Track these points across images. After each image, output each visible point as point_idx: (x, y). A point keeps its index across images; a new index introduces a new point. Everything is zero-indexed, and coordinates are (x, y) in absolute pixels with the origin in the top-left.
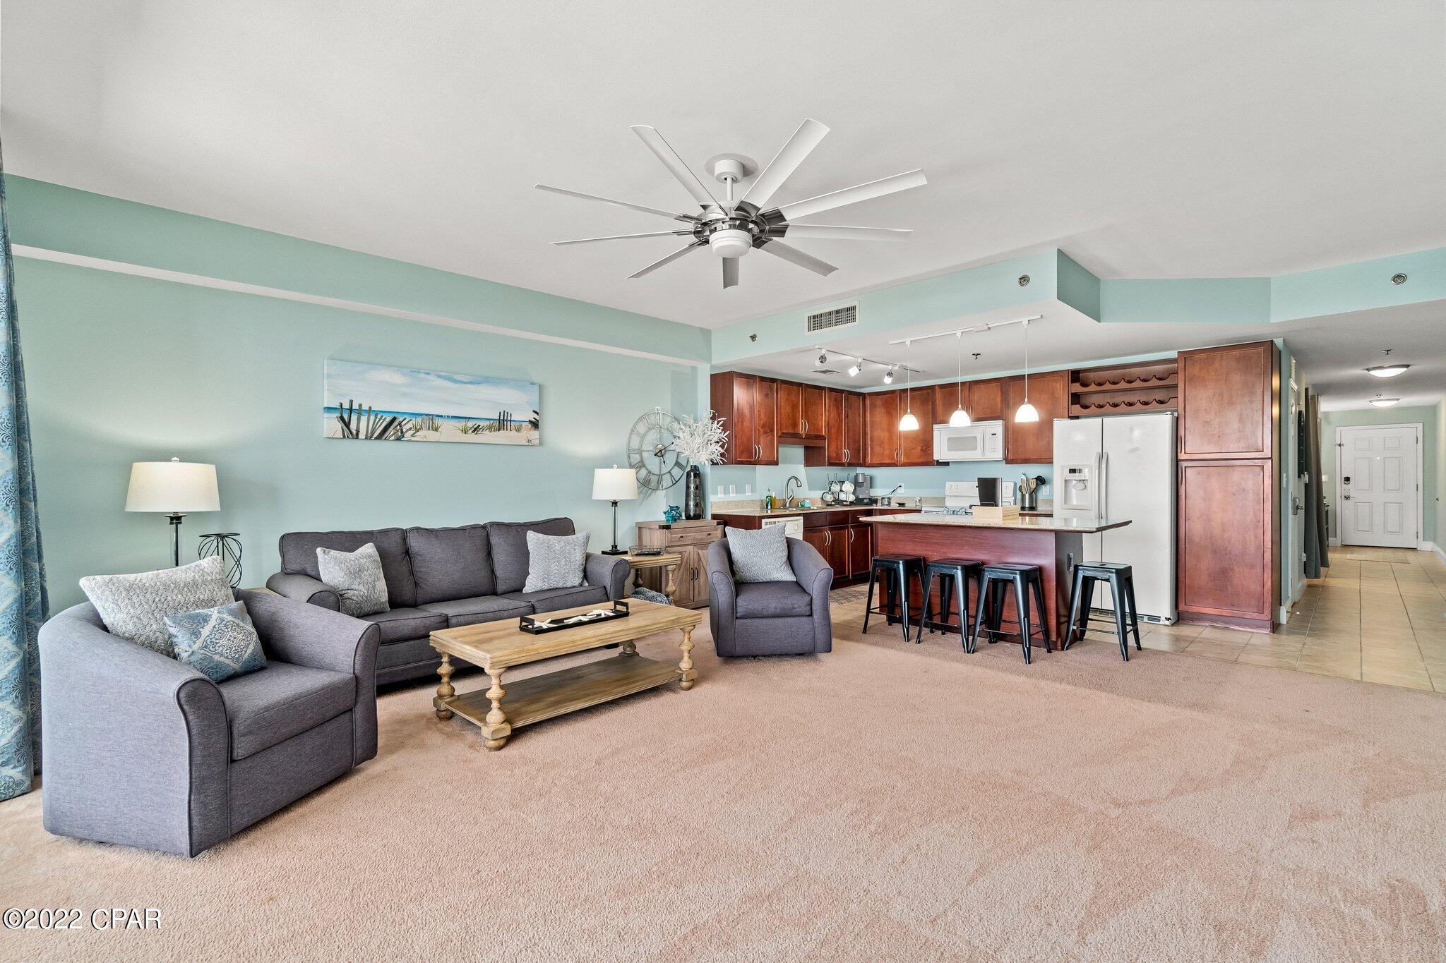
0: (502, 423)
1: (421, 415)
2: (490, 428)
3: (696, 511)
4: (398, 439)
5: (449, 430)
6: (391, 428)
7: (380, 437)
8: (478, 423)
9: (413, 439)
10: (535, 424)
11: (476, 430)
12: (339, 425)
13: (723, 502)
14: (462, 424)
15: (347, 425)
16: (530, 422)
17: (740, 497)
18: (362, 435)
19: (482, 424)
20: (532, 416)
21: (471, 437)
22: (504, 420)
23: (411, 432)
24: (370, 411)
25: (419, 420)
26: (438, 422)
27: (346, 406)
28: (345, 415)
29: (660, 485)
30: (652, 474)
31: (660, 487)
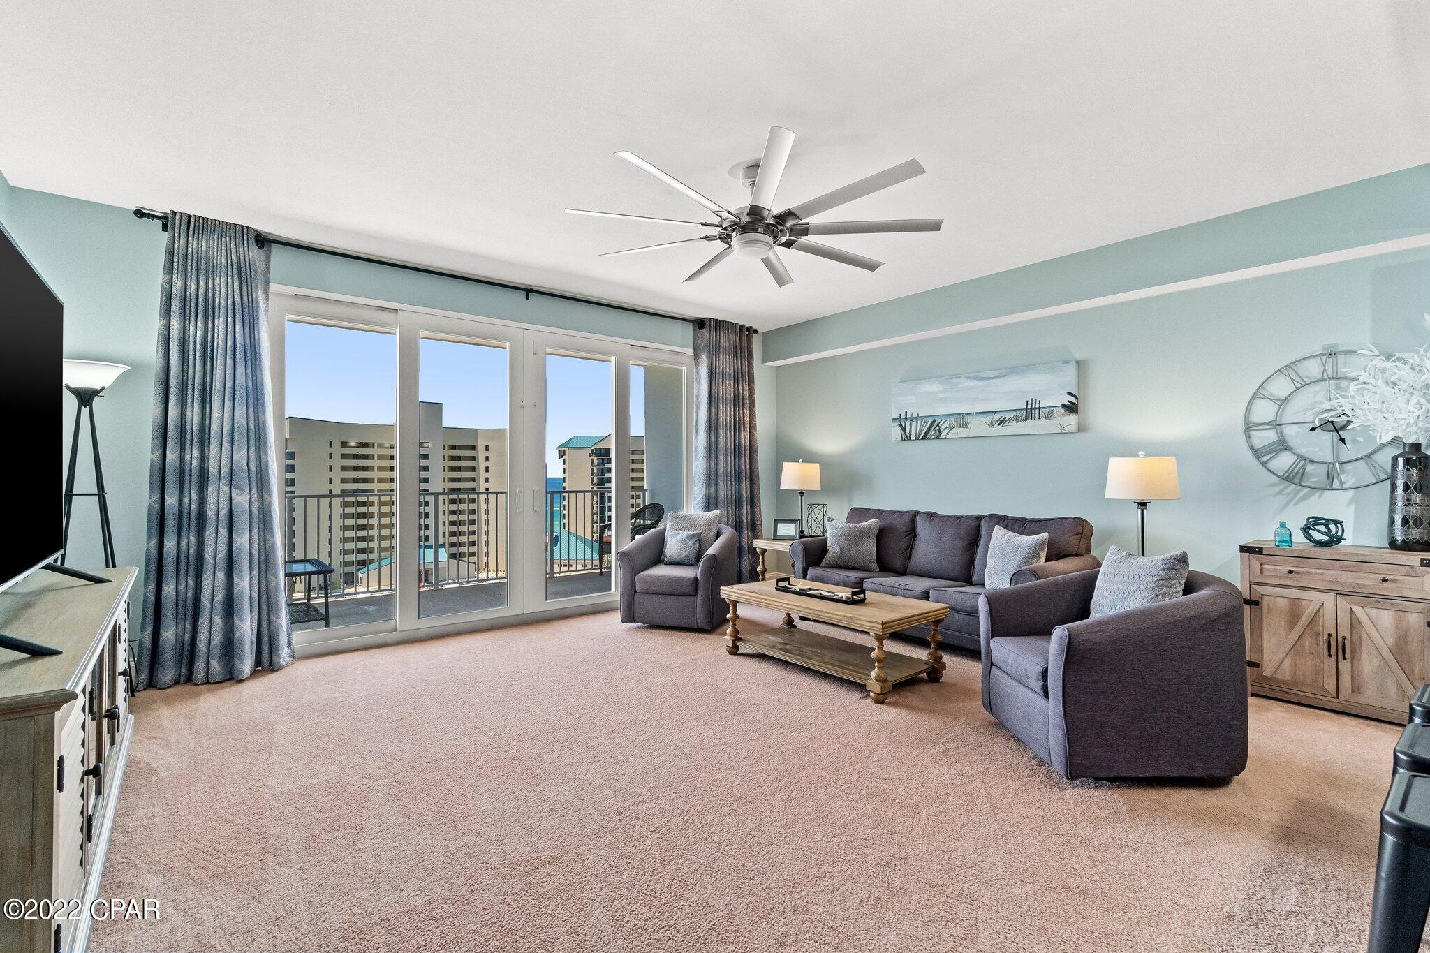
0: (1029, 412)
1: (954, 415)
2: (1016, 419)
4: (937, 438)
5: (978, 427)
6: (932, 430)
7: (924, 438)
8: (1004, 415)
9: (948, 437)
10: (1071, 409)
11: (1002, 422)
12: (899, 431)
14: (988, 418)
15: (904, 429)
16: (1064, 406)
18: (913, 438)
19: (1008, 415)
20: (1066, 399)
21: (998, 430)
22: (1031, 409)
23: (946, 431)
24: (918, 418)
25: (952, 419)
26: (968, 419)
27: (903, 416)
28: (902, 421)
29: (1335, 480)
30: (1312, 462)
31: (1336, 484)
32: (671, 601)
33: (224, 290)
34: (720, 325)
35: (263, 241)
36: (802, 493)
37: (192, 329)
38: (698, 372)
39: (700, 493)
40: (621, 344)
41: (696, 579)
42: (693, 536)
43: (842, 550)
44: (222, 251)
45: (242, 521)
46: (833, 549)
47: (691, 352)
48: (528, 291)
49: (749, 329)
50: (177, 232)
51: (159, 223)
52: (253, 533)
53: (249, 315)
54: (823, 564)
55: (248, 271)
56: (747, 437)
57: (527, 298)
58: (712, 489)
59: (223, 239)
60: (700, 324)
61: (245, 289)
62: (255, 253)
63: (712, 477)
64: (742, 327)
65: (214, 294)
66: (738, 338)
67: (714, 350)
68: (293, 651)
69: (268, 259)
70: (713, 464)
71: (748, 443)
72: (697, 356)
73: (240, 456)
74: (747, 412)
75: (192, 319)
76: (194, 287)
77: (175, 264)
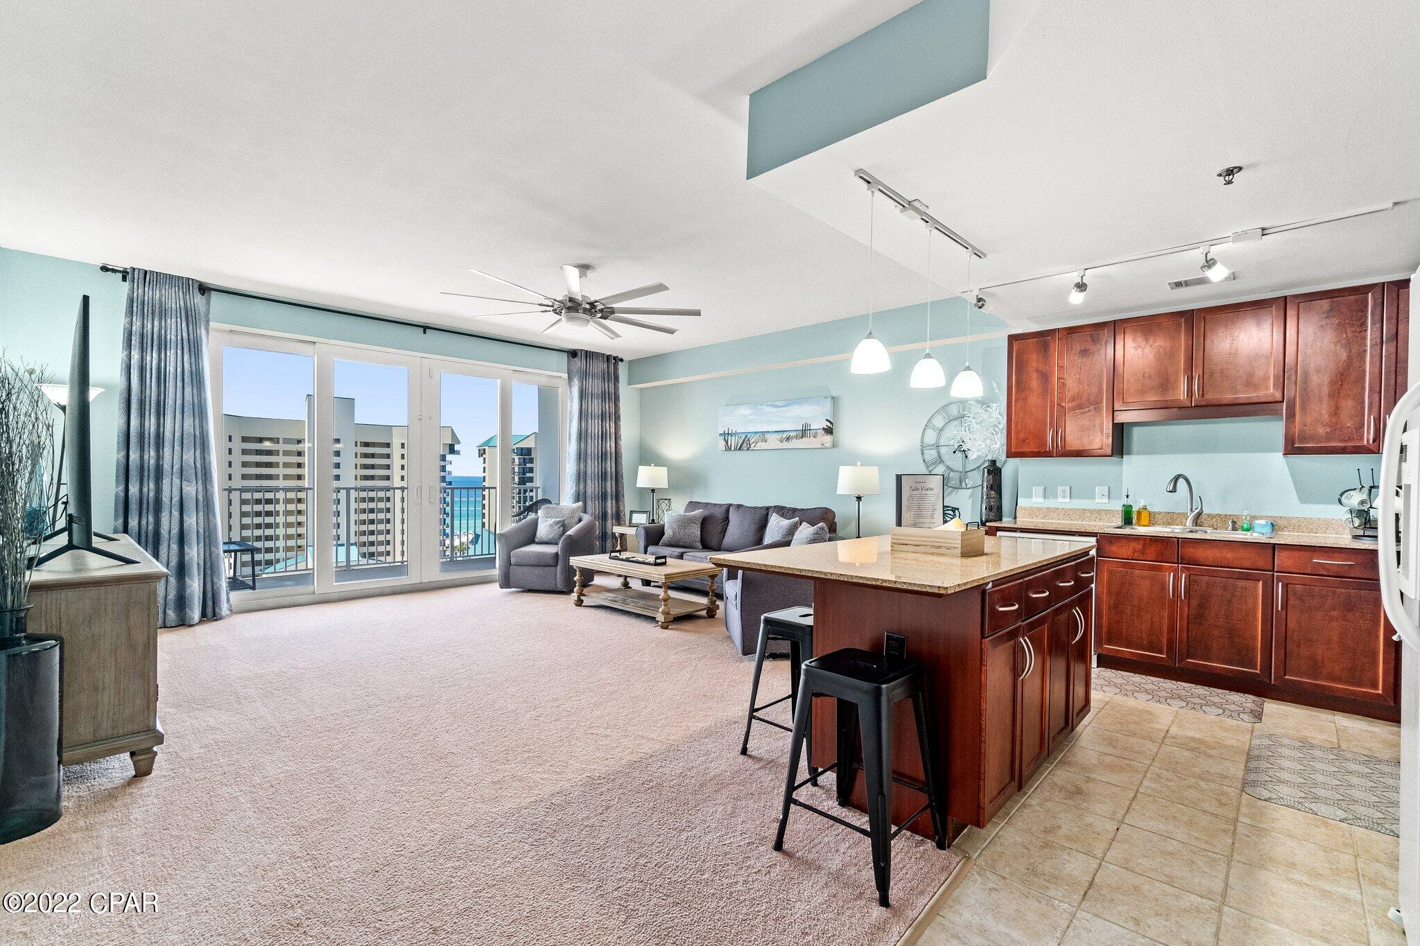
0: (804, 432)
1: (758, 432)
2: (796, 437)
3: (989, 515)
4: (748, 449)
5: (773, 442)
6: (745, 445)
7: (739, 449)
8: (789, 434)
9: (755, 448)
10: (829, 431)
11: (788, 439)
12: (724, 443)
13: (1039, 509)
14: (779, 436)
15: (727, 442)
16: (824, 429)
17: (1051, 503)
18: (733, 449)
19: (792, 434)
20: (825, 424)
21: (785, 445)
22: (805, 430)
23: (753, 444)
24: (736, 434)
25: (758, 435)
26: (767, 436)
27: (726, 432)
28: (726, 435)
29: (964, 483)
30: (953, 471)
31: (964, 485)
32: (537, 571)
33: (174, 328)
34: (589, 355)
35: (204, 289)
36: (653, 490)
37: (149, 358)
38: (571, 393)
39: (572, 489)
40: (506, 369)
41: (557, 554)
42: (559, 522)
43: (674, 533)
44: (173, 298)
45: (190, 505)
46: (668, 532)
47: (565, 376)
48: (426, 328)
49: (615, 358)
50: (136, 284)
51: (120, 275)
52: (199, 515)
53: (194, 348)
54: (660, 544)
55: (193, 313)
56: (613, 445)
57: (425, 333)
58: (582, 487)
59: (173, 289)
60: (573, 354)
61: (191, 328)
62: (199, 300)
63: (582, 477)
64: (608, 357)
65: (166, 332)
66: (606, 366)
67: (584, 375)
68: (231, 606)
69: (208, 303)
70: (582, 467)
71: (613, 450)
72: (570, 379)
73: (189, 457)
74: (613, 425)
75: (149, 351)
76: (150, 326)
77: (135, 308)
